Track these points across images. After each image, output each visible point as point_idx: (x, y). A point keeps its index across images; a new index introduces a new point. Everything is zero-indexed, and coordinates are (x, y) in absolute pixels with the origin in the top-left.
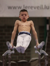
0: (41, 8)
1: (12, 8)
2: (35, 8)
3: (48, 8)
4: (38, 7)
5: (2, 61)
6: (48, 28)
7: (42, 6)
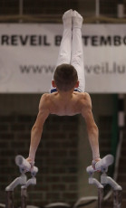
0: (103, 71)
1: (31, 70)
2: (89, 71)
3: (121, 69)
4: (96, 69)
5: (4, 206)
7: (107, 64)
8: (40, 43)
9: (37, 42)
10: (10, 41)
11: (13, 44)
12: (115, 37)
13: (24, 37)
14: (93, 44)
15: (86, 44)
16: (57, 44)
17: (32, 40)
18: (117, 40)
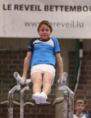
0: (71, 26)
1: (31, 25)
2: (63, 26)
3: (81, 25)
4: (67, 24)
6: (81, 55)
7: (73, 22)
8: (36, 10)
9: (34, 9)
10: (19, 8)
11: (21, 10)
12: (78, 7)
13: (27, 7)
14: (66, 11)
15: (62, 10)
16: (45, 10)
17: (31, 8)
18: (79, 8)
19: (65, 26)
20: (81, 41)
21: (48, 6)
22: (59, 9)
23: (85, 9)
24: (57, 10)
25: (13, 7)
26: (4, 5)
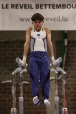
1: (25, 20)
2: (51, 20)
3: (66, 20)
6: (66, 44)
7: (59, 17)
8: (29, 8)
9: (27, 7)
10: (15, 7)
11: (16, 8)
13: (21, 5)
14: (53, 8)
15: (50, 8)
16: (36, 8)
17: (25, 6)
18: (64, 6)
19: (53, 20)
20: (66, 32)
21: (38, 5)
22: (48, 7)
23: (69, 6)
24: (45, 8)
25: (10, 6)
26: (3, 5)
